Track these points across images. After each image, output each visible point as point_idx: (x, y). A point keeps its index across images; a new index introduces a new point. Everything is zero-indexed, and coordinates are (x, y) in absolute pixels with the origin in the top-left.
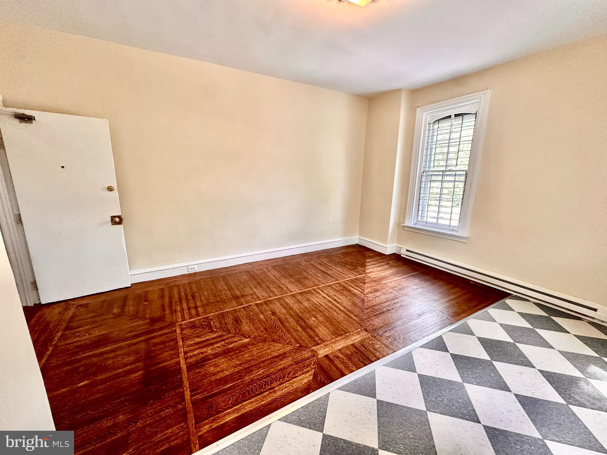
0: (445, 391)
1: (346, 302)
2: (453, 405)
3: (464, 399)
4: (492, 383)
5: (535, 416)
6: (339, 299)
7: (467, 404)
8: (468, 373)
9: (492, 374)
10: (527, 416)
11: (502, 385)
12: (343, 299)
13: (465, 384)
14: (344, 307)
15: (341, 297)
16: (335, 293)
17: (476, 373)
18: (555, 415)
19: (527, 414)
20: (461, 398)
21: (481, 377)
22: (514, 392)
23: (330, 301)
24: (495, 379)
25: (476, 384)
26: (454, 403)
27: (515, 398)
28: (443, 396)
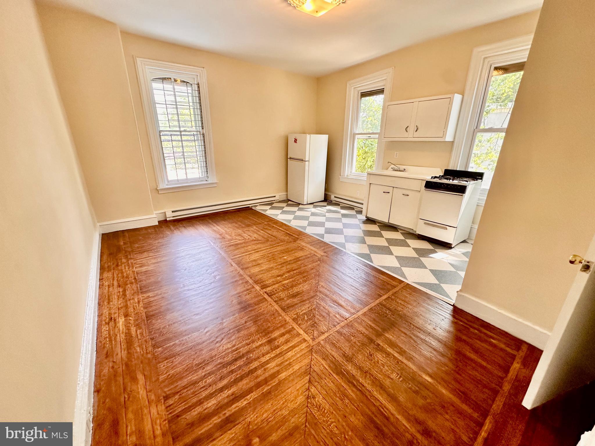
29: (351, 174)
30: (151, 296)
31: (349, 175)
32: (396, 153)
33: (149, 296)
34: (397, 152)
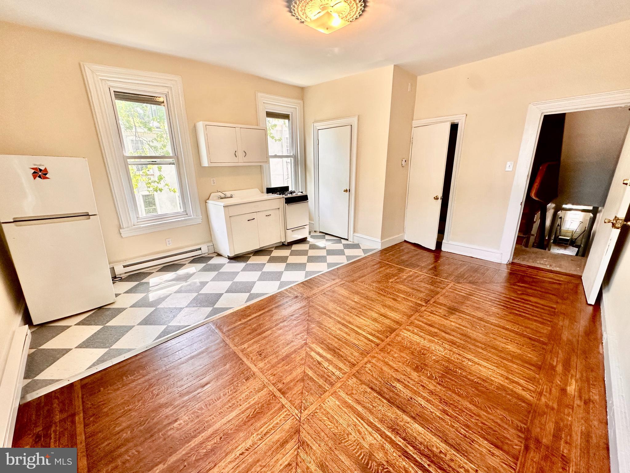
1: (330, 326)
6: (340, 329)
12: (333, 328)
14: (330, 317)
15: (338, 332)
16: (348, 337)
23: (350, 322)
29: (139, 221)
30: (521, 388)
31: (136, 223)
32: (212, 179)
33: (523, 389)
34: (215, 179)
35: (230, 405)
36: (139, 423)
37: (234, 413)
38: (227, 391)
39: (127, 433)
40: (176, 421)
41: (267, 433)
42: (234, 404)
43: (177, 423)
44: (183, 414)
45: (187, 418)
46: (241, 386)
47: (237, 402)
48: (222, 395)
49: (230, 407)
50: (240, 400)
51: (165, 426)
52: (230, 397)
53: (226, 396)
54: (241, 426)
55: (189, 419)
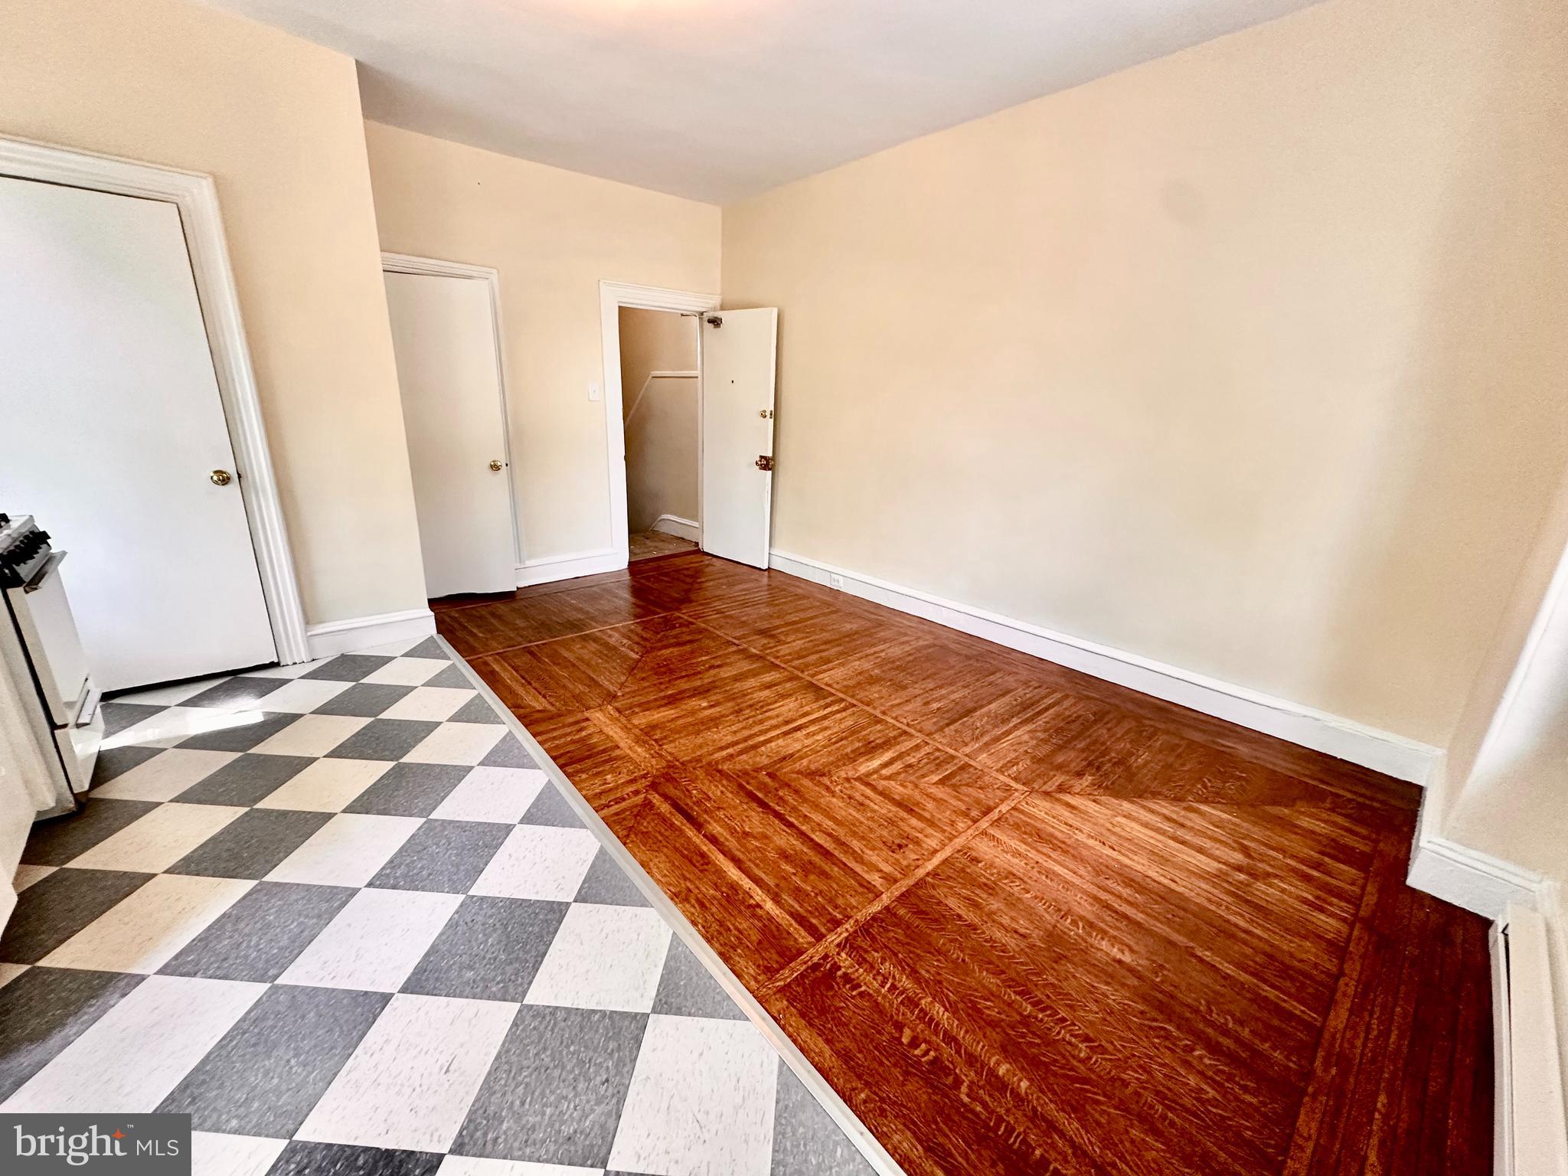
0: (457, 855)
2: (420, 859)
3: (425, 880)
4: (443, 959)
5: (317, 1006)
7: (412, 881)
8: (491, 916)
9: (470, 974)
10: (329, 986)
11: (427, 979)
13: (461, 897)
17: (487, 936)
18: (293, 1062)
19: (334, 990)
20: (430, 874)
21: (470, 941)
22: (397, 999)
24: (453, 974)
25: (454, 921)
26: (425, 862)
27: (381, 990)
28: (447, 850)
35: (1044, 877)
36: (1167, 1043)
37: (1056, 869)
38: (1016, 889)
39: (1201, 1058)
40: (1120, 962)
41: (1066, 824)
42: (1039, 872)
43: (1123, 959)
44: (1099, 954)
45: (1104, 943)
46: (995, 868)
47: (1033, 868)
48: (1028, 896)
49: (1047, 877)
50: (1026, 864)
51: (1140, 978)
52: (1029, 881)
53: (1027, 887)
54: (1073, 856)
55: (1103, 939)
